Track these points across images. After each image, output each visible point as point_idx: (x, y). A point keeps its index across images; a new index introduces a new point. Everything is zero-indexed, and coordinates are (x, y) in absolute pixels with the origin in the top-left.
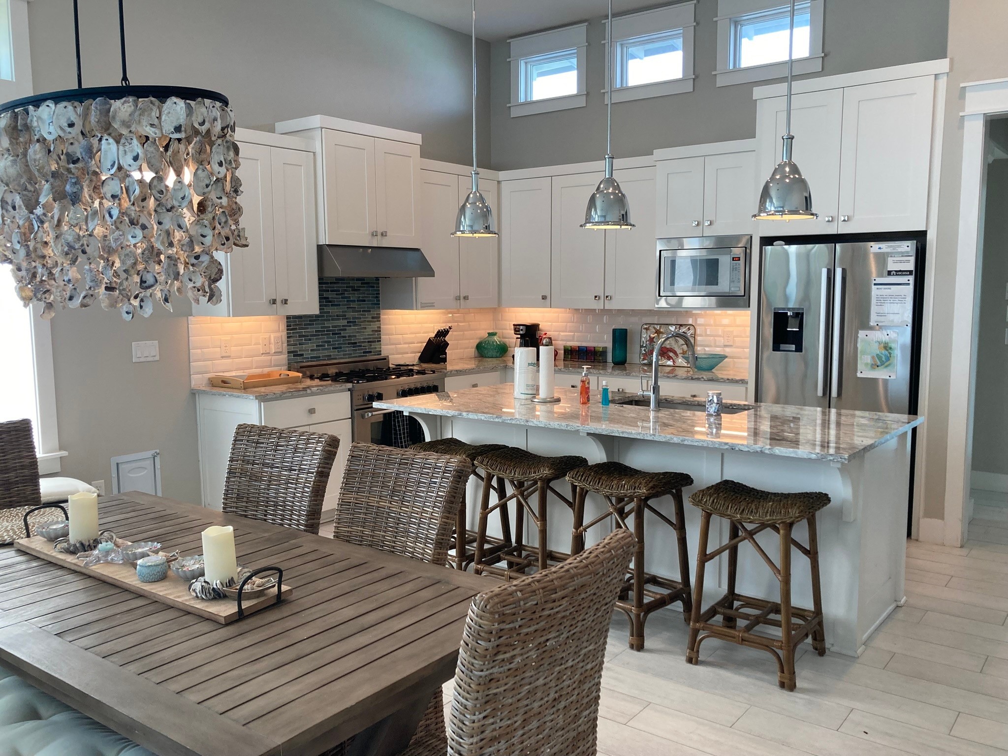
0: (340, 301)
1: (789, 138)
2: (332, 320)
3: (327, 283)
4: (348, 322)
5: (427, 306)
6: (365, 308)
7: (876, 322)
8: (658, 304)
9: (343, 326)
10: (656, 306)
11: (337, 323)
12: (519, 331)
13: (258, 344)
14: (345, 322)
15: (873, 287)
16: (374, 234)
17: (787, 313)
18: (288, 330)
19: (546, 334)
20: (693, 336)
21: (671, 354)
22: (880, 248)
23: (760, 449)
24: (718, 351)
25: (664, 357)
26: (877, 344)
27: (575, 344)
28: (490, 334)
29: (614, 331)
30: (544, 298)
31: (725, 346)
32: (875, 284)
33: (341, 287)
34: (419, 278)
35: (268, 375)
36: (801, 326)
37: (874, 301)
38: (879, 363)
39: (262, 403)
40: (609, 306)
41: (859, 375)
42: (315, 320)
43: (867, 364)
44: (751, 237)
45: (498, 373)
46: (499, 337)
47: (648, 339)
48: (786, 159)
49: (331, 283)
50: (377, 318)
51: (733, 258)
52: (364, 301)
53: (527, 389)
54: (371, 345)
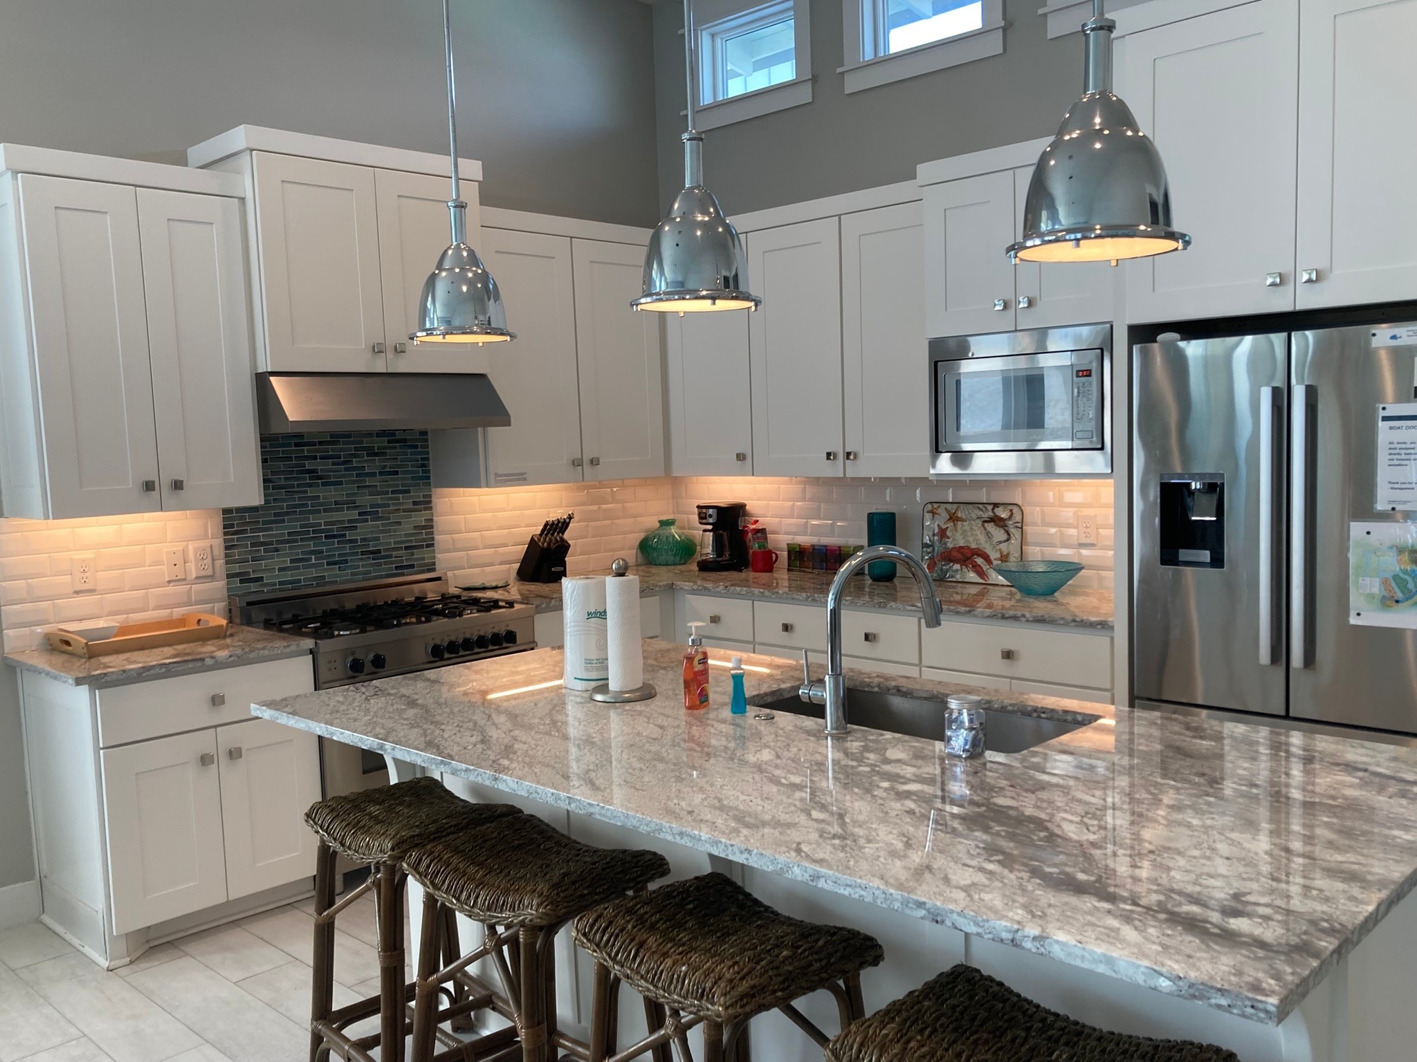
0: (343, 476)
1: (1101, 28)
2: (325, 511)
3: (314, 444)
4: (360, 514)
5: (509, 480)
6: (397, 485)
7: (1390, 502)
8: (934, 467)
9: (350, 521)
10: (932, 471)
11: (335, 516)
12: (705, 518)
13: (160, 563)
14: (354, 514)
15: (1381, 425)
16: (377, 350)
17: (1189, 484)
18: (225, 534)
19: (756, 522)
20: (1019, 525)
21: (980, 561)
22: (1394, 337)
23: (1010, 936)
24: (1064, 553)
25: (967, 567)
26: (1393, 553)
27: (805, 540)
28: (665, 524)
29: (871, 517)
30: (741, 457)
31: (1082, 545)
32: (1385, 419)
33: (342, 450)
34: (490, 429)
35: (182, 621)
36: (1220, 512)
37: (1382, 457)
38: (1399, 595)
39: (97, 691)
40: (853, 470)
41: (1353, 621)
42: (287, 514)
43: (1371, 597)
44: (1112, 326)
45: (656, 599)
46: (682, 528)
47: (936, 531)
48: (1095, 88)
49: (320, 443)
50: (427, 504)
51: (1078, 372)
52: (396, 473)
53: (587, 669)
54: (413, 554)
